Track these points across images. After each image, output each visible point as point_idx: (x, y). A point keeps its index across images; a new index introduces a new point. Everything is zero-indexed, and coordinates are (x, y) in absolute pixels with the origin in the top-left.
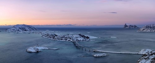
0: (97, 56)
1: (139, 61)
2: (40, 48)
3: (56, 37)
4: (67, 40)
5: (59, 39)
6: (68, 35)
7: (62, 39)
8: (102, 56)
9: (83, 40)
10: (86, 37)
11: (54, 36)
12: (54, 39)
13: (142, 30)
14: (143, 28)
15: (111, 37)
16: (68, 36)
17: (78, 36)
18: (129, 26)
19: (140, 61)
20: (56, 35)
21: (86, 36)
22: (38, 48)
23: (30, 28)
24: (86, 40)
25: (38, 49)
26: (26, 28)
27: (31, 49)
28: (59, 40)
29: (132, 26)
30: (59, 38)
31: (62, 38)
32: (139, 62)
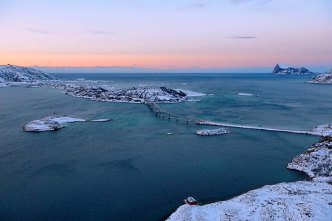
0: (205, 133)
1: (310, 150)
2: (62, 121)
3: (103, 94)
4: (131, 100)
5: (113, 98)
6: (135, 89)
7: (119, 99)
8: (215, 135)
9: (170, 100)
10: (177, 93)
11: (100, 93)
12: (99, 99)
13: (323, 78)
14: (327, 75)
15: (240, 94)
16: (134, 91)
17: (160, 91)
18: (287, 69)
19: (313, 151)
20: (104, 90)
21: (178, 91)
22: (56, 120)
23: (30, 73)
24: (178, 100)
25: (57, 123)
26: (18, 73)
27: (37, 124)
28: (111, 100)
29: (296, 70)
30: (111, 96)
31: (120, 95)
32: (310, 152)
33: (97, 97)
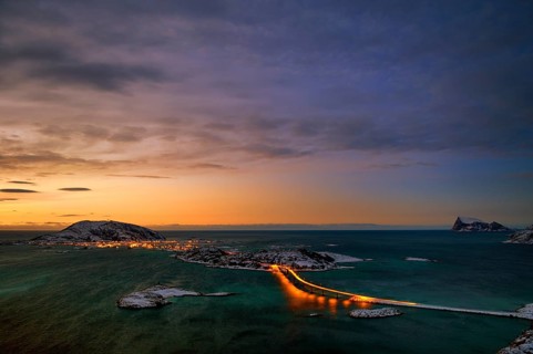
0: (363, 314)
1: (518, 340)
2: (167, 293)
3: (222, 258)
4: (259, 266)
5: (235, 264)
6: (265, 251)
7: (244, 265)
8: (378, 317)
9: (313, 267)
10: (322, 257)
11: (219, 256)
12: (217, 265)
13: (524, 236)
14: (529, 232)
15: (410, 259)
16: (264, 255)
17: (299, 255)
18: (473, 225)
19: (524, 342)
20: (224, 254)
21: (323, 254)
22: (160, 292)
23: (132, 230)
24: (323, 267)
25: (160, 297)
26: (118, 231)
27: (136, 297)
28: (233, 267)
29: (485, 226)
30: (233, 261)
31: (246, 259)
32: (520, 343)
33: (215, 262)
